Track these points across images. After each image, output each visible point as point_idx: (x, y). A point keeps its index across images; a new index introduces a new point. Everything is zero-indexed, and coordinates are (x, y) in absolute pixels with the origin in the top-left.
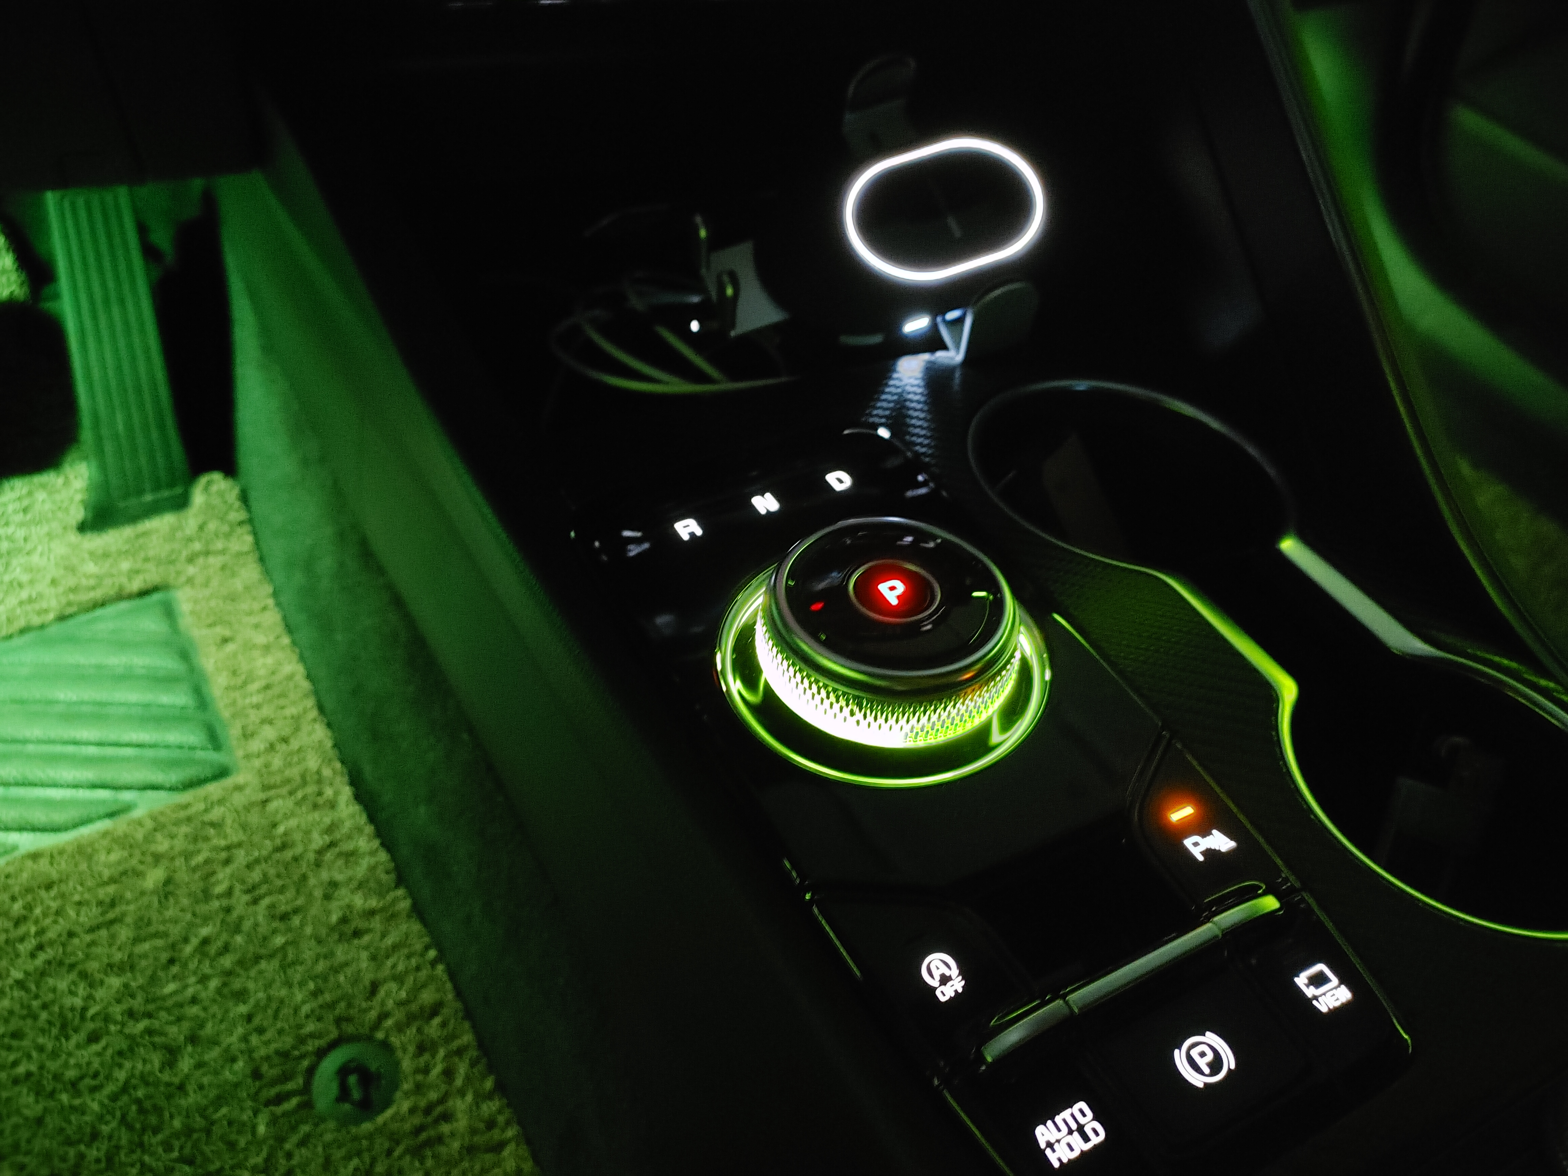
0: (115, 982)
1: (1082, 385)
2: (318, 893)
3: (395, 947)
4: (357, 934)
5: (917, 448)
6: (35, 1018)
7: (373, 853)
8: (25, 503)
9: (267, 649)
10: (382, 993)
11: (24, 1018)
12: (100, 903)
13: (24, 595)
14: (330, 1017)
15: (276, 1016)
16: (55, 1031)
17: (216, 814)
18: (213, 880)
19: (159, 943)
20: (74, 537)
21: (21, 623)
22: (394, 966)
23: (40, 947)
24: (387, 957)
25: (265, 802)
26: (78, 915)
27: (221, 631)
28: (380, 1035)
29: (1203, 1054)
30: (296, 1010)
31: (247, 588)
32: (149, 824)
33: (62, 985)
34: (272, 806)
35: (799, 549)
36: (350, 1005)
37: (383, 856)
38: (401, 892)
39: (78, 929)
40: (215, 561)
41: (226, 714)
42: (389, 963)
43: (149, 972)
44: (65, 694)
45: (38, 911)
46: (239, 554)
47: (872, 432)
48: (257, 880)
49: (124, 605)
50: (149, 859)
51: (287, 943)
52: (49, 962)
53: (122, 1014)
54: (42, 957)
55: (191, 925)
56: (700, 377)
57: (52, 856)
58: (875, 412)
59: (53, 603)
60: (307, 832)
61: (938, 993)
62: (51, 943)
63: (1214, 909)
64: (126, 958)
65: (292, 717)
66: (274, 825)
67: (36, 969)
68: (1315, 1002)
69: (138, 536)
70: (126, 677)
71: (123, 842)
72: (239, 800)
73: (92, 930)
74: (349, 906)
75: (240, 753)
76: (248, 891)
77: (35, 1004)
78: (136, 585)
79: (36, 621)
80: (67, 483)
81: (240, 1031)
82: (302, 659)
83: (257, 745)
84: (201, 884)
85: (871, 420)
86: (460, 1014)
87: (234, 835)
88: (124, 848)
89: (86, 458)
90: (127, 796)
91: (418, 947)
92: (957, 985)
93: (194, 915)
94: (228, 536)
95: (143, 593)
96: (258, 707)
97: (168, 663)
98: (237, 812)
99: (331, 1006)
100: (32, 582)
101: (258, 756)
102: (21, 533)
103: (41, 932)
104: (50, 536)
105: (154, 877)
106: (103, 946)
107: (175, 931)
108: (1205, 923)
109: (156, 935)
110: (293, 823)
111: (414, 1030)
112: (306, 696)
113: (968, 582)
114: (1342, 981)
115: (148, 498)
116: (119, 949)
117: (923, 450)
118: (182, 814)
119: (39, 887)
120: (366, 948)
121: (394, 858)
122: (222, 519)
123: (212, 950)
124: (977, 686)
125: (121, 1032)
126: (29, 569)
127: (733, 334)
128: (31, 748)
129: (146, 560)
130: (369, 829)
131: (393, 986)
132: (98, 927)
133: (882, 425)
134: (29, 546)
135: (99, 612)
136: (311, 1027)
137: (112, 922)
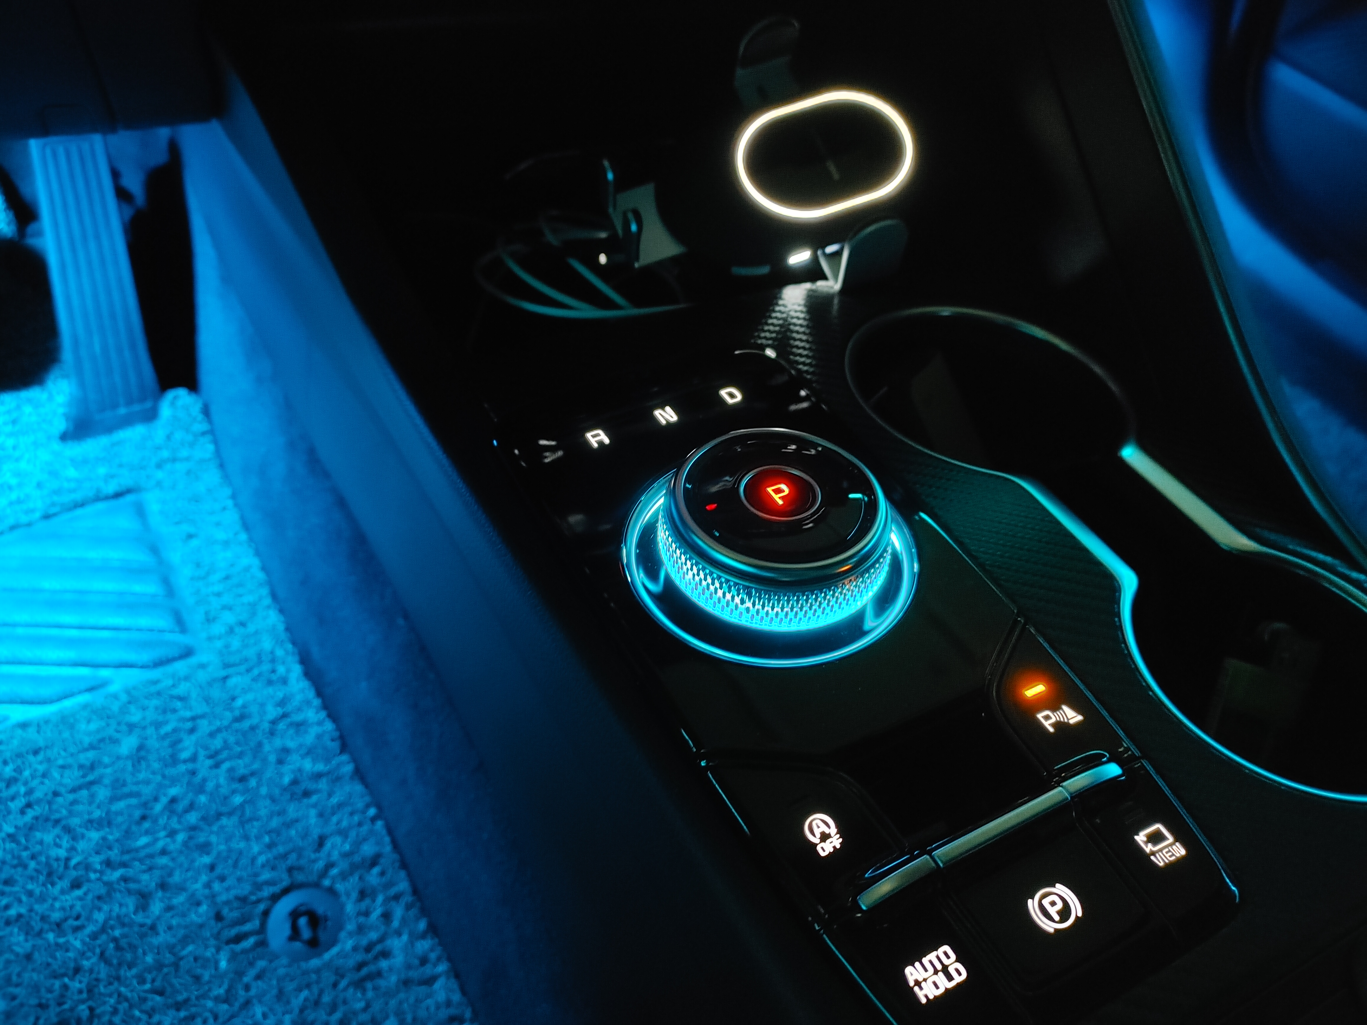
0: (95, 835)
1: (946, 311)
2: (272, 758)
3: (340, 806)
4: (307, 794)
5: (801, 367)
6: (25, 867)
7: (320, 723)
8: (15, 415)
9: (226, 544)
10: (328, 845)
11: (15, 867)
12: (81, 767)
13: (14, 496)
14: (283, 866)
15: (235, 865)
16: (42, 878)
17: (182, 689)
18: (180, 746)
19: (134, 801)
20: (57, 446)
21: (11, 521)
22: (338, 823)
23: (29, 805)
24: (333, 814)
25: (225, 678)
26: (62, 776)
27: (186, 528)
28: (327, 882)
29: (1053, 904)
30: (253, 860)
31: (209, 491)
32: (124, 698)
33: (48, 838)
34: (232, 682)
35: (695, 456)
36: (300, 856)
37: (329, 726)
38: (345, 757)
39: (63, 790)
40: (180, 467)
41: (191, 601)
42: (335, 819)
43: (124, 827)
44: (49, 584)
45: (27, 773)
46: (202, 461)
47: (761, 352)
48: (219, 747)
49: (101, 506)
50: (124, 728)
51: (245, 802)
52: (36, 818)
53: (101, 863)
54: (30, 814)
55: (160, 786)
56: (608, 304)
57: (38, 725)
58: (763, 335)
59: (38, 503)
60: (262, 705)
61: (819, 848)
62: (39, 801)
63: (1063, 775)
64: (104, 815)
65: (249, 604)
66: (233, 699)
67: (25, 825)
68: (1152, 858)
69: (114, 445)
70: (102, 569)
71: (102, 713)
72: (202, 676)
73: (74, 790)
74: (300, 770)
75: (204, 635)
76: (210, 757)
77: (25, 854)
78: (111, 488)
79: (24, 519)
80: (51, 398)
81: (204, 878)
82: (257, 553)
83: (218, 629)
84: (170, 751)
85: (759, 342)
86: (397, 864)
87: (199, 708)
88: (102, 719)
89: (66, 376)
90: (105, 673)
91: (360, 805)
92: (836, 842)
93: (164, 776)
94: (192, 445)
95: (118, 495)
96: (218, 595)
97: (140, 557)
98: (201, 687)
99: (285, 856)
100: (20, 485)
101: (219, 638)
103: (30, 792)
104: (36, 444)
105: (128, 744)
106: (83, 804)
107: (147, 791)
108: (1056, 787)
109: (131, 795)
110: (250, 697)
111: (357, 878)
112: (261, 585)
113: (845, 484)
114: (1177, 839)
115: (122, 411)
116: (99, 807)
117: (805, 368)
118: (153, 689)
119: (27, 753)
120: (314, 806)
121: (339, 728)
122: (187, 431)
123: (180, 807)
124: (852, 578)
125: (98, 879)
126: (17, 474)
127: (636, 265)
128: (20, 631)
129: (121, 466)
130: (317, 702)
131: (338, 840)
132: (80, 788)
133: (768, 346)
134: (17, 454)
135: (79, 512)
136: (266, 875)
137: (92, 783)
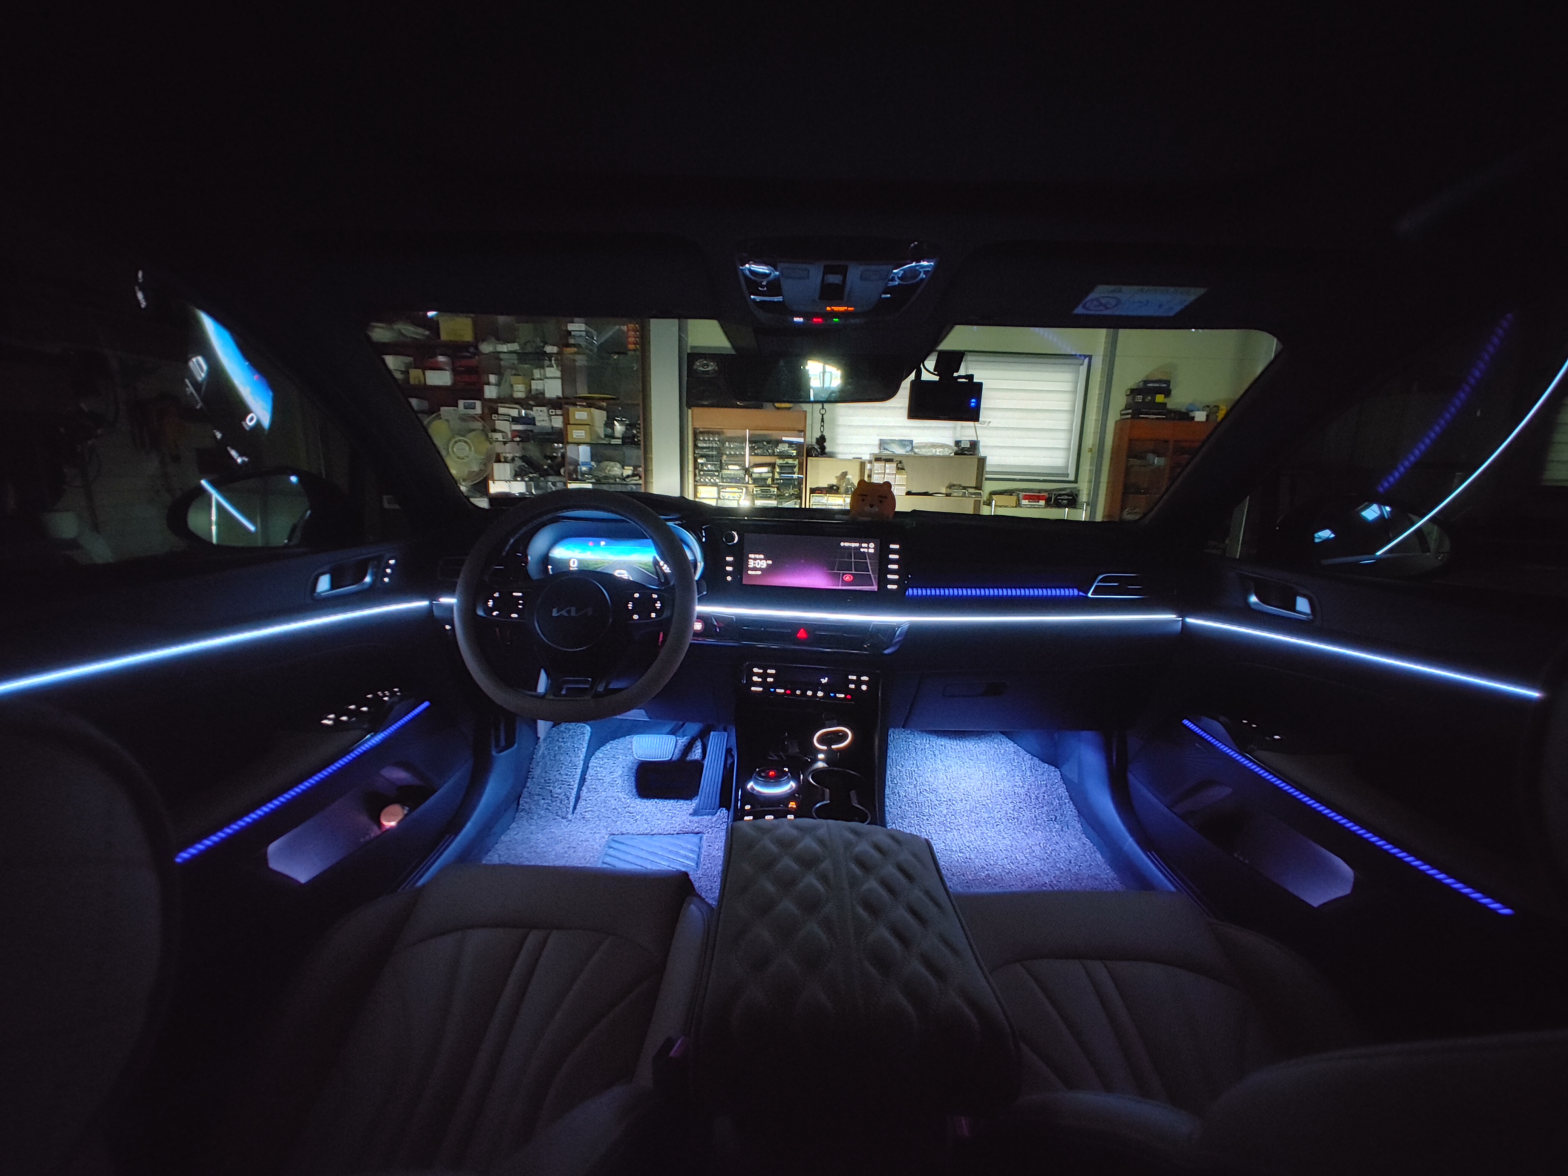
8: (681, 806)
13: (670, 827)
20: (688, 816)
21: (669, 832)
27: (710, 844)
40: (716, 829)
46: (722, 827)
49: (692, 834)
59: (678, 829)
69: (702, 819)
70: (686, 849)
78: (696, 830)
79: (672, 833)
80: (692, 804)
89: (697, 798)
94: (721, 821)
95: (698, 833)
97: (696, 848)
100: (675, 824)
102: (678, 813)
104: (684, 815)
115: (708, 811)
126: (676, 822)
129: (701, 825)
134: (678, 816)
135: (687, 834)
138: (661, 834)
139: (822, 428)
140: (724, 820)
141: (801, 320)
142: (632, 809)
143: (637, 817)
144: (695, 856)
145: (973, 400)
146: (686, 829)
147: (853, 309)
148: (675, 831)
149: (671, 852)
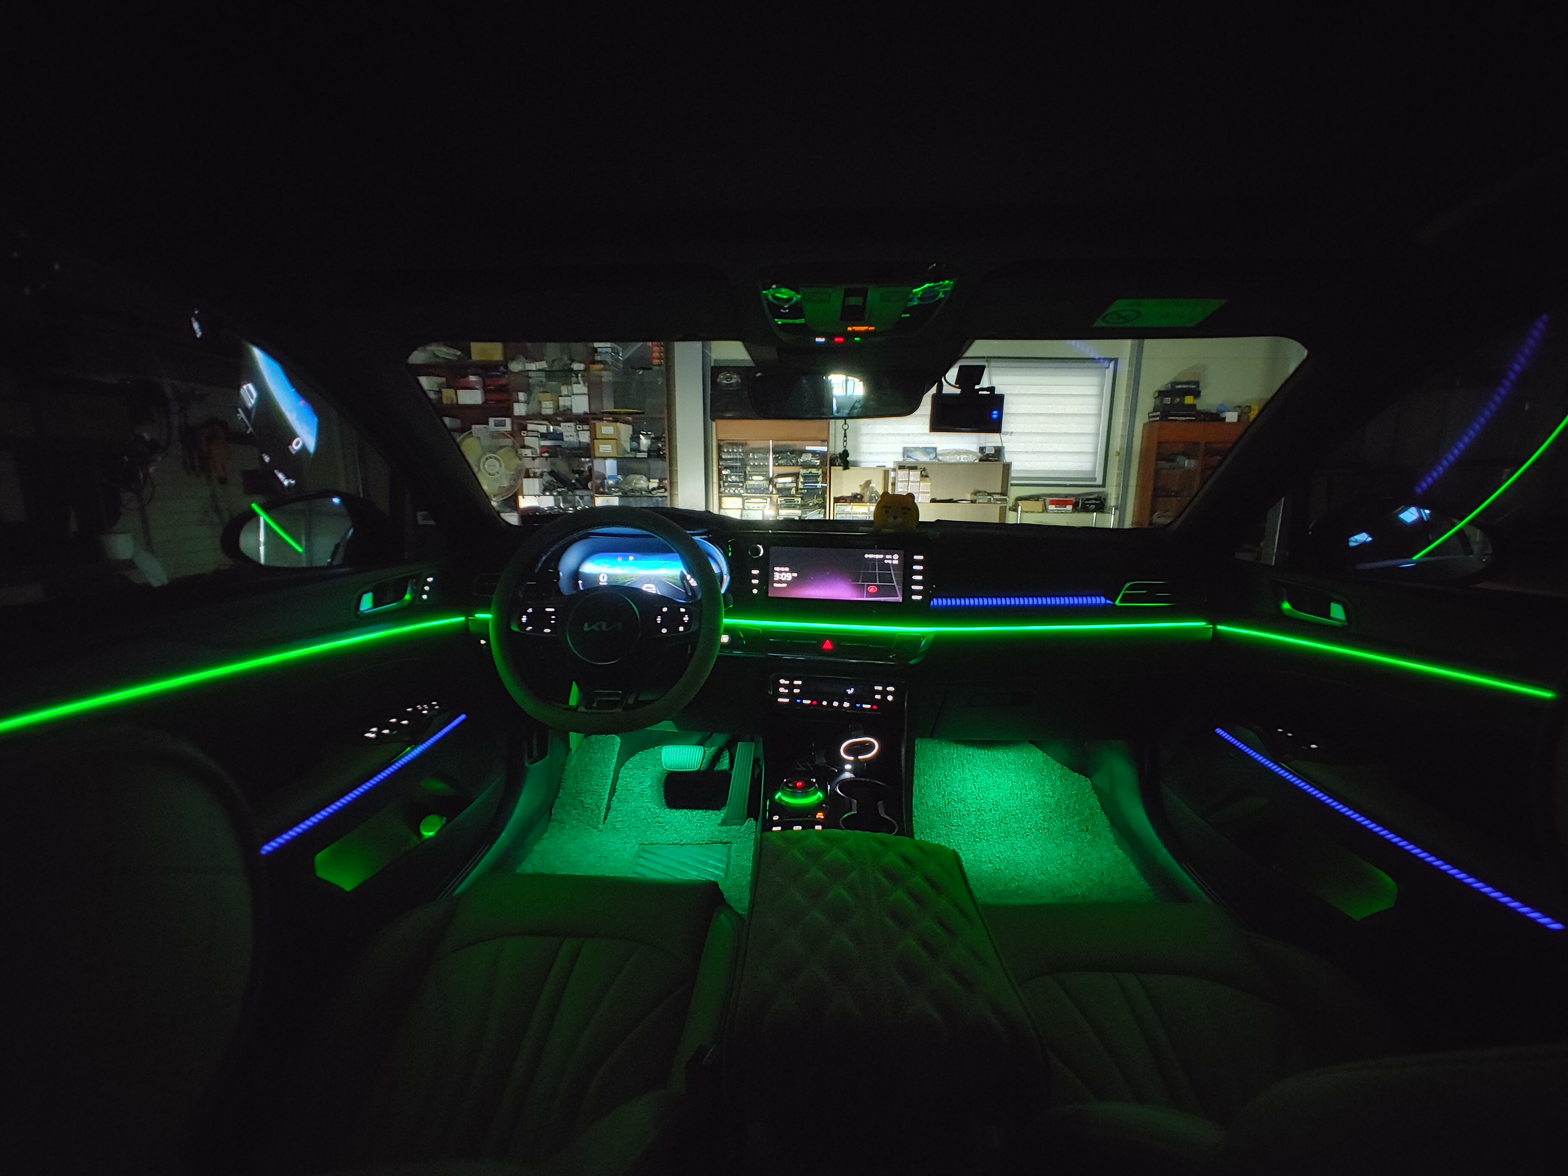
8: (710, 816)
13: (702, 837)
20: (716, 825)
21: (698, 842)
27: (739, 854)
40: (744, 839)
46: (750, 837)
49: (721, 843)
59: (706, 839)
69: (731, 829)
70: (715, 858)
78: (725, 840)
79: (701, 843)
80: (720, 814)
89: (726, 808)
94: (749, 832)
95: (726, 843)
97: (725, 858)
100: (704, 834)
102: (706, 823)
104: (712, 825)
126: (705, 831)
129: (729, 835)
134: (707, 826)
135: (715, 844)
138: (690, 844)
139: (845, 443)
140: (752, 830)
141: (822, 340)
142: (661, 819)
143: (667, 827)
144: (723, 866)
145: (995, 412)
146: (714, 840)
147: (873, 328)
148: (704, 841)
149: (700, 862)
